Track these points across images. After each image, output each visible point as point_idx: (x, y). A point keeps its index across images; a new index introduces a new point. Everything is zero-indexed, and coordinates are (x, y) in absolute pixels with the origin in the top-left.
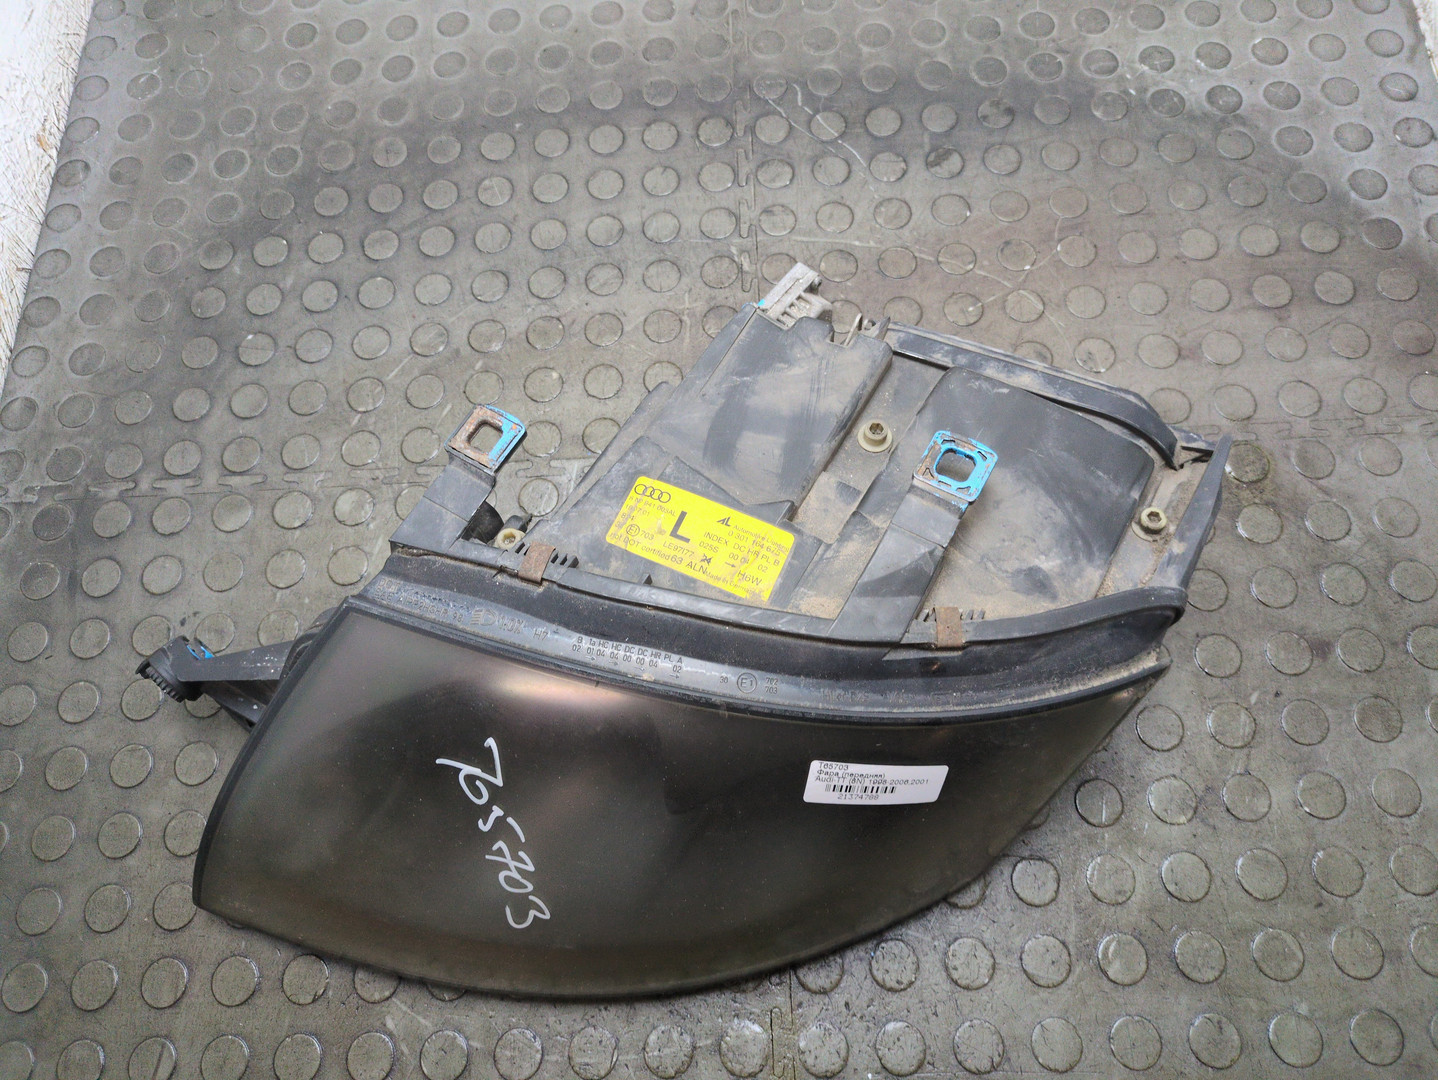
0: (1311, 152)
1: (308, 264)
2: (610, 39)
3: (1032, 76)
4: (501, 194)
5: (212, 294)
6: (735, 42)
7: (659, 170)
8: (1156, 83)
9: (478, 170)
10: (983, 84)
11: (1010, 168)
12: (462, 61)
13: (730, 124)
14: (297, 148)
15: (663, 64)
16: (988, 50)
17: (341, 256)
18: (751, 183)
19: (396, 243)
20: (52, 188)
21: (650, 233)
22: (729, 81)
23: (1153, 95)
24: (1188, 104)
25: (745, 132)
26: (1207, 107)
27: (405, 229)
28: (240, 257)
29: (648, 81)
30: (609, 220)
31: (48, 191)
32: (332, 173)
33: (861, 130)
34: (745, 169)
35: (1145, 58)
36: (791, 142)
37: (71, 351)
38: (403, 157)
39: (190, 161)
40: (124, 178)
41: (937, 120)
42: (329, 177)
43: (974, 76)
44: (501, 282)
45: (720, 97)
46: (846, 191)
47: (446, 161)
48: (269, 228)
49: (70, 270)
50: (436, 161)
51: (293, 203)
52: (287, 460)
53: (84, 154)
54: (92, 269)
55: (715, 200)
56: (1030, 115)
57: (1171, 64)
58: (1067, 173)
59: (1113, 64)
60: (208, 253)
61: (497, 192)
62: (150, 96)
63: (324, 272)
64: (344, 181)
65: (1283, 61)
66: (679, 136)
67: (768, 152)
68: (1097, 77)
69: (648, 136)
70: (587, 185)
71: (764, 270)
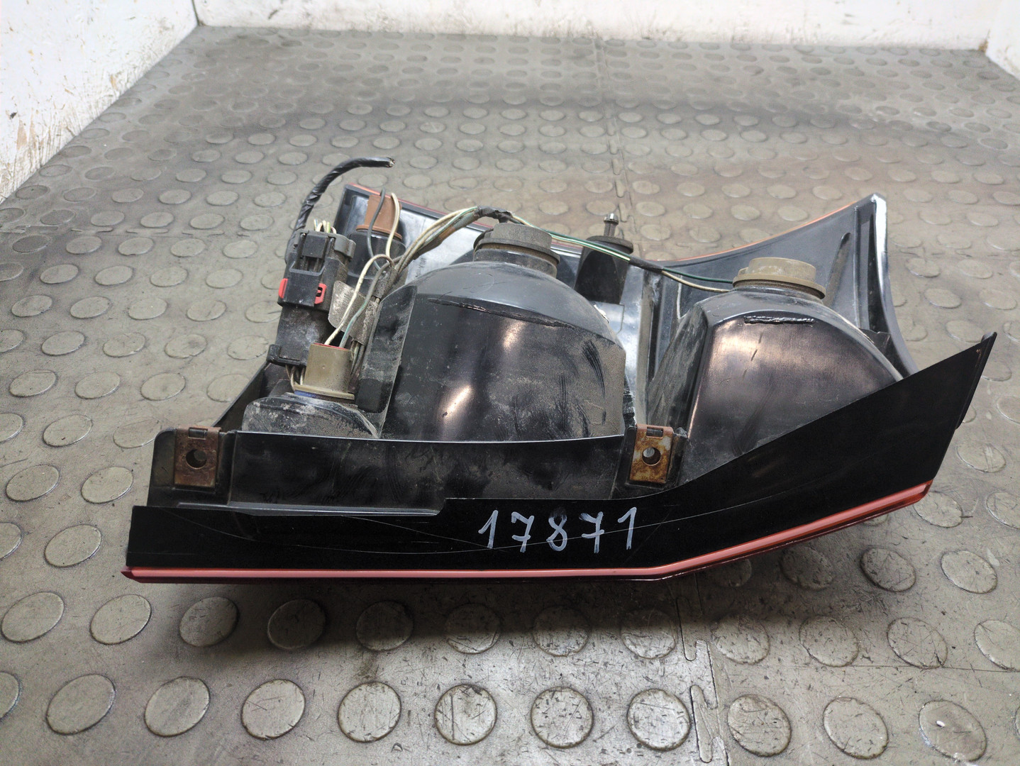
1: (287, 146)
2: (517, 81)
3: (806, 111)
4: (438, 128)
5: (209, 152)
6: (603, 87)
7: (551, 127)
8: (890, 118)
9: (421, 119)
10: (774, 111)
11: (800, 141)
12: (416, 82)
13: (601, 113)
14: (294, 103)
15: (554, 91)
16: (773, 100)
17: (313, 145)
18: (618, 135)
19: (356, 141)
20: (109, 108)
21: (545, 148)
22: (599, 100)
23: (891, 122)
24: (914, 126)
25: (612, 116)
26: (930, 129)
27: (363, 137)
28: (237, 140)
29: (544, 97)
30: (514, 142)
31: (105, 108)
32: (315, 114)
33: (693, 122)
34: (611, 131)
36: (644, 122)
37: (89, 169)
38: (369, 111)
39: (215, 103)
40: (165, 107)
41: (745, 122)
42: (313, 115)
43: (767, 108)
44: (433, 161)
45: (594, 104)
46: (685, 141)
47: (398, 114)
48: (263, 130)
49: (106, 137)
50: (392, 113)
51: (284, 122)
52: (243, 225)
53: (140, 96)
54: (123, 138)
55: (592, 139)
56: (808, 123)
57: (898, 112)
58: (842, 144)
59: (859, 110)
60: (212, 137)
61: (435, 128)
62: (196, 80)
63: (299, 149)
64: (324, 117)
65: (972, 115)
66: (565, 117)
67: (627, 124)
68: (849, 114)
69: (543, 114)
70: (498, 128)
71: (630, 166)
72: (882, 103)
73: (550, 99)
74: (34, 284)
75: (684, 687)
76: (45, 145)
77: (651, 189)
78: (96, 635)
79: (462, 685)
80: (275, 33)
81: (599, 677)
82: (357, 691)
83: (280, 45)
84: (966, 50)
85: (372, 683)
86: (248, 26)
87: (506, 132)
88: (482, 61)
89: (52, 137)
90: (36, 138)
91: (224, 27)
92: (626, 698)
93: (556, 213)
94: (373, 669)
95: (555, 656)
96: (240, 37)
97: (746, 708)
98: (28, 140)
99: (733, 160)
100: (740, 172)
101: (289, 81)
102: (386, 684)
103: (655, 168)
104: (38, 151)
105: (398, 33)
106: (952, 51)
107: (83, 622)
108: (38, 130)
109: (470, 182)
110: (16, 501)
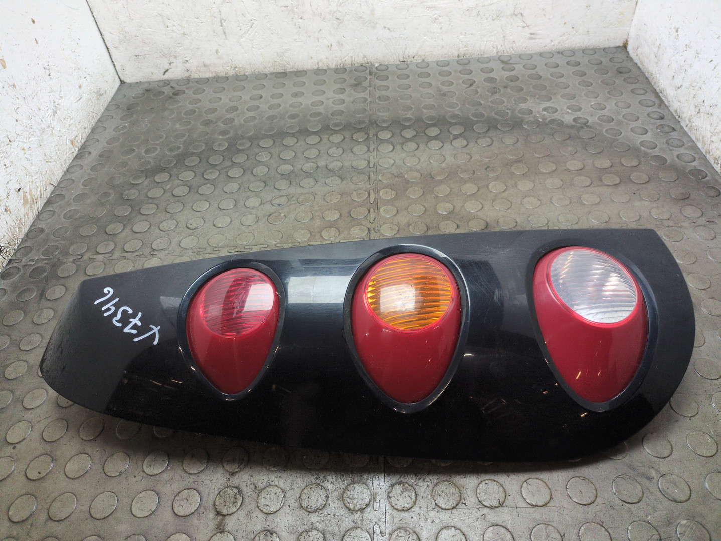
0: (621, 136)
1: (179, 181)
2: (317, 111)
3: (496, 117)
4: (266, 157)
5: (133, 191)
6: (370, 110)
7: (335, 148)
8: (550, 117)
9: (256, 150)
10: (476, 119)
11: (488, 144)
12: (255, 118)
13: (367, 134)
14: (181, 146)
15: (339, 117)
16: (477, 109)
17: (193, 178)
18: (375, 151)
19: (218, 173)
20: (73, 161)
21: (329, 167)
22: (367, 122)
23: (549, 121)
24: (565, 123)
25: (373, 135)
26: (574, 124)
27: (222, 169)
28: (148, 180)
29: (333, 122)
30: (312, 164)
31: (70, 161)
32: (194, 153)
33: (423, 134)
34: (372, 147)
35: (544, 110)
36: (393, 138)
37: (66, 212)
38: (225, 148)
39: (134, 150)
40: (105, 156)
41: (456, 131)
42: (193, 154)
43: (472, 117)
44: (263, 185)
45: (363, 126)
46: (417, 153)
47: (244, 148)
48: (163, 170)
49: (73, 185)
50: (240, 148)
51: (175, 162)
52: (154, 247)
53: (90, 149)
54: (83, 185)
55: (359, 157)
56: (496, 128)
57: (556, 111)
58: (513, 145)
59: (531, 112)
60: (135, 179)
61: (264, 157)
62: (122, 132)
63: (185, 184)
64: (199, 155)
65: (604, 109)
66: (345, 138)
67: (382, 141)
68: (524, 116)
69: (331, 138)
70: (303, 154)
71: (380, 178)
72: (548, 104)
73: (337, 125)
74: (43, 300)
75: (371, 526)
76: (39, 199)
77: (390, 195)
78: (93, 515)
79: (265, 531)
80: (168, 84)
81: (330, 522)
82: (215, 537)
83: (172, 95)
84: (614, 47)
85: (222, 532)
86: (152, 80)
87: (307, 156)
88: (296, 95)
89: (42, 193)
90: (34, 197)
91: (137, 83)
92: (343, 533)
93: (333, 220)
94: (223, 525)
95: (310, 512)
96: (147, 90)
97: (400, 535)
98: (29, 201)
99: (444, 165)
100: (447, 174)
101: (178, 126)
102: (229, 532)
103: (395, 176)
104: (35, 205)
105: (245, 75)
106: (604, 49)
107: (86, 508)
108: (33, 192)
109: (283, 200)
110: (48, 442)
